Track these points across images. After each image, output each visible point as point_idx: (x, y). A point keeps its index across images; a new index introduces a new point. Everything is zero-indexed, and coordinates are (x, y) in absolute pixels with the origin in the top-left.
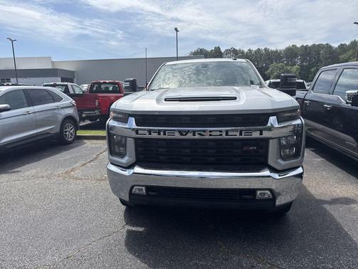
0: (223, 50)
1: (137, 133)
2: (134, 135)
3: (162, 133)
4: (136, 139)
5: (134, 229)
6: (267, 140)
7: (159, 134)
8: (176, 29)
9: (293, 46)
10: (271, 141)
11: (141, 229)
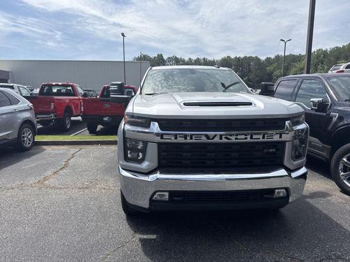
0: (165, 57)
1: (162, 138)
3: (188, 138)
4: (159, 144)
5: (145, 237)
6: (283, 143)
7: (186, 139)
8: (123, 35)
9: (228, 57)
10: (287, 144)
11: (154, 237)
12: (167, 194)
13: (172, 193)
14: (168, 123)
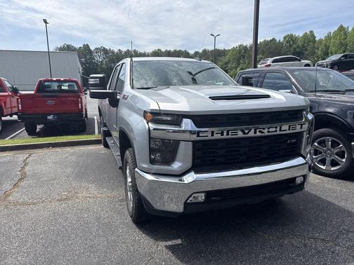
1: (198, 136)
2: (194, 137)
7: (222, 135)
8: (45, 21)
10: (304, 134)
11: (179, 241)
12: (203, 195)
13: (209, 194)
14: (201, 120)
